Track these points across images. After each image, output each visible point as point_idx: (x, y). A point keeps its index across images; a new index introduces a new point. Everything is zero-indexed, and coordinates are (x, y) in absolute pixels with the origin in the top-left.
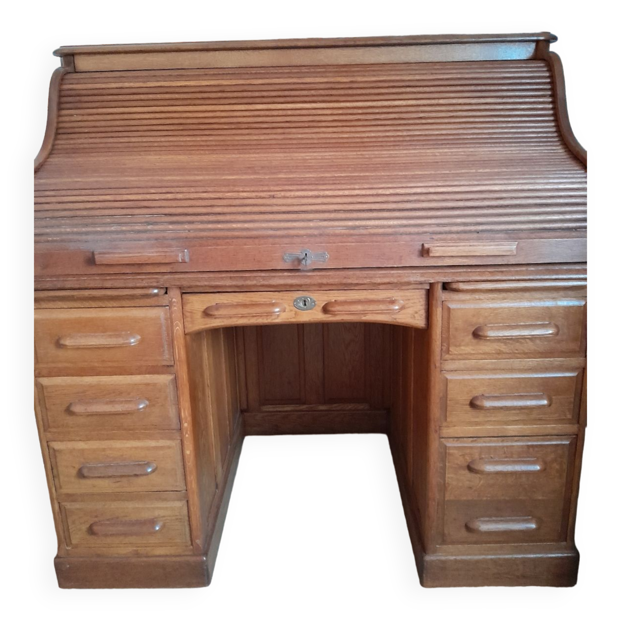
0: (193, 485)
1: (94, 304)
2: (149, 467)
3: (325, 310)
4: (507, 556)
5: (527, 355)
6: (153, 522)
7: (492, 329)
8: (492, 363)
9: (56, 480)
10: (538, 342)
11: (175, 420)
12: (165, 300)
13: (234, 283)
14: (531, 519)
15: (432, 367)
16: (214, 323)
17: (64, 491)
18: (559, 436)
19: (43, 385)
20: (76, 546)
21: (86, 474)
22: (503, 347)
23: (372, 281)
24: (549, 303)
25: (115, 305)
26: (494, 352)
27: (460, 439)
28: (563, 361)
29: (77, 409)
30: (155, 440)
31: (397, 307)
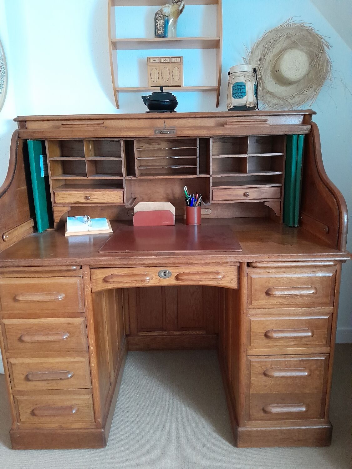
0: (96, 385)
1: (37, 275)
2: (69, 374)
3: (177, 278)
4: (288, 428)
5: (298, 305)
6: (71, 408)
7: (277, 290)
8: (278, 311)
9: (12, 382)
10: (305, 298)
11: (85, 346)
12: (80, 272)
13: (122, 263)
14: (303, 405)
15: (242, 313)
16: (110, 286)
17: (17, 388)
18: (319, 354)
19: (5, 324)
20: (23, 423)
21: (30, 379)
22: (284, 301)
23: (205, 261)
24: (311, 275)
25: (50, 275)
26: (278, 304)
27: (259, 356)
28: (320, 309)
29: (26, 338)
30: (73, 357)
31: (220, 277)
